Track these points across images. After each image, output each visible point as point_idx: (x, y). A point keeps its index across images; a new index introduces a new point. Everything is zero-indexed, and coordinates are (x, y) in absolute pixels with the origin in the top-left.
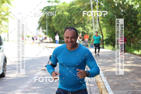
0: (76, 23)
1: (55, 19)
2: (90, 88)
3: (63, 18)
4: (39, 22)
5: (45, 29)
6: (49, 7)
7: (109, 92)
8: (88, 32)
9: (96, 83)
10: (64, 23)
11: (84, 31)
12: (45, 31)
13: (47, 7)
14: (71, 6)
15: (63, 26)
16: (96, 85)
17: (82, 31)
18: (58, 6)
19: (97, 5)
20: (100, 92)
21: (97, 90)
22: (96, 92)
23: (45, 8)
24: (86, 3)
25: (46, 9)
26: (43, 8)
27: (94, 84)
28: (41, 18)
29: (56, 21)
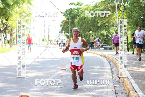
0: (99, 25)
1: (78, 22)
2: (115, 89)
3: (86, 20)
4: (61, 26)
5: (68, 33)
6: (71, 9)
7: (137, 92)
8: (112, 35)
9: (122, 83)
10: (87, 26)
11: (108, 34)
12: (67, 34)
13: (70, 9)
14: (95, 8)
15: (86, 29)
16: (122, 85)
17: (105, 34)
18: (81, 8)
19: (122, 7)
20: (127, 93)
21: (123, 91)
22: (122, 93)
23: (67, 11)
24: (111, 4)
25: (69, 12)
26: (65, 11)
27: (120, 85)
28: (63, 21)
29: (79, 23)
